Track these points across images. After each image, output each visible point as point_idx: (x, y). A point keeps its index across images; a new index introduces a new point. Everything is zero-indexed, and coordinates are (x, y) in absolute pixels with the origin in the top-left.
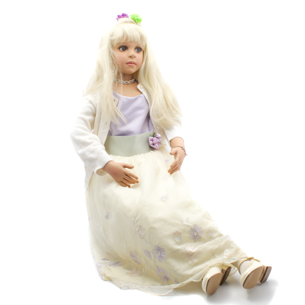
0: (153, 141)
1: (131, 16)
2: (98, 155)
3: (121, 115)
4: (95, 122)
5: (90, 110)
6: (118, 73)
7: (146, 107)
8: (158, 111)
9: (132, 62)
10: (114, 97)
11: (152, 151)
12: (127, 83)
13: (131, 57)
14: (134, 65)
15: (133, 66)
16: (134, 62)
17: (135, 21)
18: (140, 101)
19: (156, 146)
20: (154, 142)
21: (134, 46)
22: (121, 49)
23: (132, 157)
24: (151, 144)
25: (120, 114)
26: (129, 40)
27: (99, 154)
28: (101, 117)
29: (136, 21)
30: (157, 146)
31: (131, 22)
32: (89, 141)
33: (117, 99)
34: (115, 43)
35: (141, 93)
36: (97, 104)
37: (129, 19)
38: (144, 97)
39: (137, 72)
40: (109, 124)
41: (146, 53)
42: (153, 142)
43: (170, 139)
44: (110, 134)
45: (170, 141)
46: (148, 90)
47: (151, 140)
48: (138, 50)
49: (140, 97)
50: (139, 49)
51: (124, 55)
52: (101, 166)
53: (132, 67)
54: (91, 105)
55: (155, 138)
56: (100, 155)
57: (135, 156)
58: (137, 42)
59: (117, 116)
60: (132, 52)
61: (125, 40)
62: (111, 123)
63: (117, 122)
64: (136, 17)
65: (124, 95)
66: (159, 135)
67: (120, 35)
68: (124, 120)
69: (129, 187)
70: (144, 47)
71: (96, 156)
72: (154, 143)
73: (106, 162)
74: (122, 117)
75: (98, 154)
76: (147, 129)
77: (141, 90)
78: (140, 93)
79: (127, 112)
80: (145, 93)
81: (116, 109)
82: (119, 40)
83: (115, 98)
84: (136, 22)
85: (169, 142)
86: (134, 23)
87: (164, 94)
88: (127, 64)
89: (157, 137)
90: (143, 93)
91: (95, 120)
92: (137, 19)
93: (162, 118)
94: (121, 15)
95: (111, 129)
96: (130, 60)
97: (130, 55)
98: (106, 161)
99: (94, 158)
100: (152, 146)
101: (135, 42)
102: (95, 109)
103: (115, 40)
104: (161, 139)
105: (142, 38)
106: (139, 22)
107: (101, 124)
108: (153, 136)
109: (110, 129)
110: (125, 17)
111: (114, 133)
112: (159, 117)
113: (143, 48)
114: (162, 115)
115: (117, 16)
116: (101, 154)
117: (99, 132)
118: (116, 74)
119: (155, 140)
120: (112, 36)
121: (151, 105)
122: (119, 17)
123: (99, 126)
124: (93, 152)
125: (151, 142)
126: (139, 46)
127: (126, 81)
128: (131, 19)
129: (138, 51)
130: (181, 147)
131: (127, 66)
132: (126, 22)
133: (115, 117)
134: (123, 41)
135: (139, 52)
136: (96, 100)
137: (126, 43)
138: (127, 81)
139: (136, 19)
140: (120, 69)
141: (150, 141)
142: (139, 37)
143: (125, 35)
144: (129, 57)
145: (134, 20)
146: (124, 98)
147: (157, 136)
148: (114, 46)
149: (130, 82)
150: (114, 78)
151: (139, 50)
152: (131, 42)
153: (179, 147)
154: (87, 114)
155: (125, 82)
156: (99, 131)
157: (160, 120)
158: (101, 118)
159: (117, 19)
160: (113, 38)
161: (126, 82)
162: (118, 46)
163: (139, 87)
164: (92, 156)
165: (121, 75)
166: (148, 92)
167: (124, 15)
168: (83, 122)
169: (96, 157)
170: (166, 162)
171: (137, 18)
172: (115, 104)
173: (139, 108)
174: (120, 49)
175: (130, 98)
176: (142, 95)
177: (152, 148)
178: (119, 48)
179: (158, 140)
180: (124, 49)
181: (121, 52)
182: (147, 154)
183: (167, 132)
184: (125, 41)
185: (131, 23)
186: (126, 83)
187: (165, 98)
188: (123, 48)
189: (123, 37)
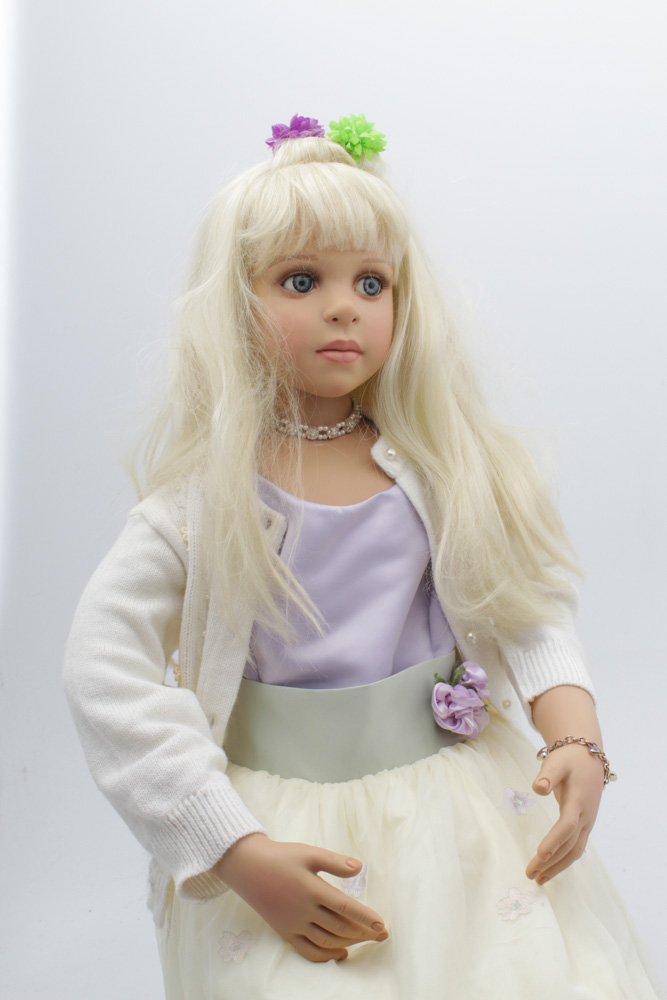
0: (449, 703)
1: (332, 127)
2: (187, 802)
3: (299, 595)
4: (183, 624)
5: (154, 571)
6: (282, 395)
7: (416, 545)
8: (470, 566)
9: (340, 342)
10: (265, 507)
11: (447, 751)
12: (325, 436)
13: (335, 319)
14: (352, 355)
15: (347, 362)
16: (352, 342)
17: (350, 152)
18: (385, 522)
19: (467, 725)
20: (458, 708)
21: (351, 266)
22: (289, 284)
23: (355, 784)
24: (444, 716)
25: (292, 585)
26: (324, 242)
27: (192, 797)
28: (208, 601)
29: (358, 150)
30: (472, 724)
31: (333, 157)
32: (149, 727)
33: (279, 518)
34: (262, 258)
35: (392, 481)
36: (186, 543)
37: (327, 143)
38: (403, 498)
39: (370, 387)
40: (246, 633)
41: (407, 295)
42: (453, 709)
43: (529, 694)
44: (253, 676)
45: (533, 704)
46: (422, 464)
47: (442, 698)
48: (371, 286)
49: (388, 498)
50: (372, 281)
51: (305, 312)
52: (202, 862)
53: (345, 365)
54: (158, 546)
55: (459, 692)
56: (199, 807)
57: (369, 779)
58: (363, 251)
59: (279, 598)
60: (341, 295)
61: (307, 244)
62: (255, 628)
63: (281, 625)
64: (358, 133)
65: (308, 499)
66: (477, 673)
67: (282, 222)
68: (313, 614)
69: (341, 958)
70: (397, 272)
71: (181, 806)
72: (458, 712)
73: (228, 846)
74: (304, 601)
75: (188, 797)
76: (422, 644)
77: (392, 467)
78: (383, 482)
79: (325, 576)
80: (407, 482)
81: (275, 564)
82: (276, 242)
83: (274, 512)
84: (356, 157)
85: (529, 707)
86: (348, 163)
87: (494, 480)
88: (319, 352)
89: (470, 681)
90: (397, 481)
91: (184, 617)
92: (362, 142)
93: (489, 598)
94: (288, 124)
95: (254, 658)
96: (334, 335)
97: (331, 311)
98: (224, 836)
99: (172, 817)
100: (448, 726)
101: (353, 250)
102: (178, 566)
103: (259, 242)
104: (485, 693)
105: (386, 227)
106: (368, 153)
107: (208, 634)
108: (453, 680)
109: (250, 660)
110: (307, 132)
111: (273, 671)
112: (475, 594)
113: (391, 274)
114: (490, 585)
115: (271, 132)
116: (204, 800)
117: (202, 669)
118: (272, 403)
119: (462, 698)
120: (246, 226)
121: (438, 541)
122: (280, 133)
123: (201, 640)
124: (164, 786)
125: (441, 710)
126: (373, 266)
127: (321, 428)
128: (334, 141)
129: (372, 291)
130: (587, 745)
131: (320, 360)
132: (310, 158)
133: (271, 604)
134: (298, 247)
135: (373, 294)
136: (185, 525)
137: (313, 258)
138: (323, 426)
139: (355, 141)
140: (289, 381)
141: (439, 702)
142: (373, 225)
143: (303, 219)
144: (327, 321)
145: (349, 146)
146: (309, 510)
147: (469, 676)
148: (258, 272)
149: (341, 429)
150: (264, 420)
151: (376, 284)
152: (333, 249)
153: (575, 741)
154: (143, 588)
155: (314, 433)
156: (203, 663)
157: (477, 606)
158: (210, 606)
159: (271, 144)
160: (251, 234)
161: (322, 433)
162: (277, 270)
163: (380, 452)
164: (160, 806)
165: (294, 406)
166: (422, 478)
167: (301, 126)
168: (122, 628)
169: (177, 813)
170: (516, 806)
171: (362, 135)
172: (270, 539)
173: (382, 553)
174: (283, 285)
175: (339, 509)
176: (393, 491)
177: (447, 736)
178: (282, 281)
179: (476, 702)
180: (302, 283)
181: (292, 296)
182: (422, 764)
183: (513, 654)
184: (304, 249)
185: (332, 161)
186: (321, 437)
187: (499, 499)
188: (299, 279)
189: (296, 229)
